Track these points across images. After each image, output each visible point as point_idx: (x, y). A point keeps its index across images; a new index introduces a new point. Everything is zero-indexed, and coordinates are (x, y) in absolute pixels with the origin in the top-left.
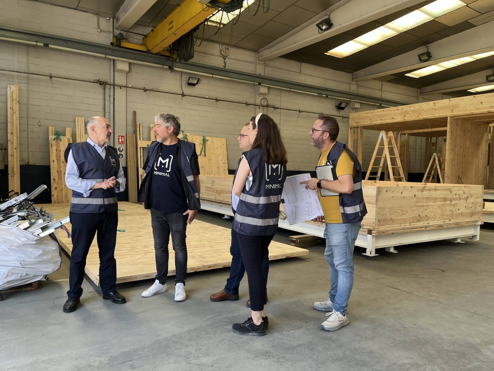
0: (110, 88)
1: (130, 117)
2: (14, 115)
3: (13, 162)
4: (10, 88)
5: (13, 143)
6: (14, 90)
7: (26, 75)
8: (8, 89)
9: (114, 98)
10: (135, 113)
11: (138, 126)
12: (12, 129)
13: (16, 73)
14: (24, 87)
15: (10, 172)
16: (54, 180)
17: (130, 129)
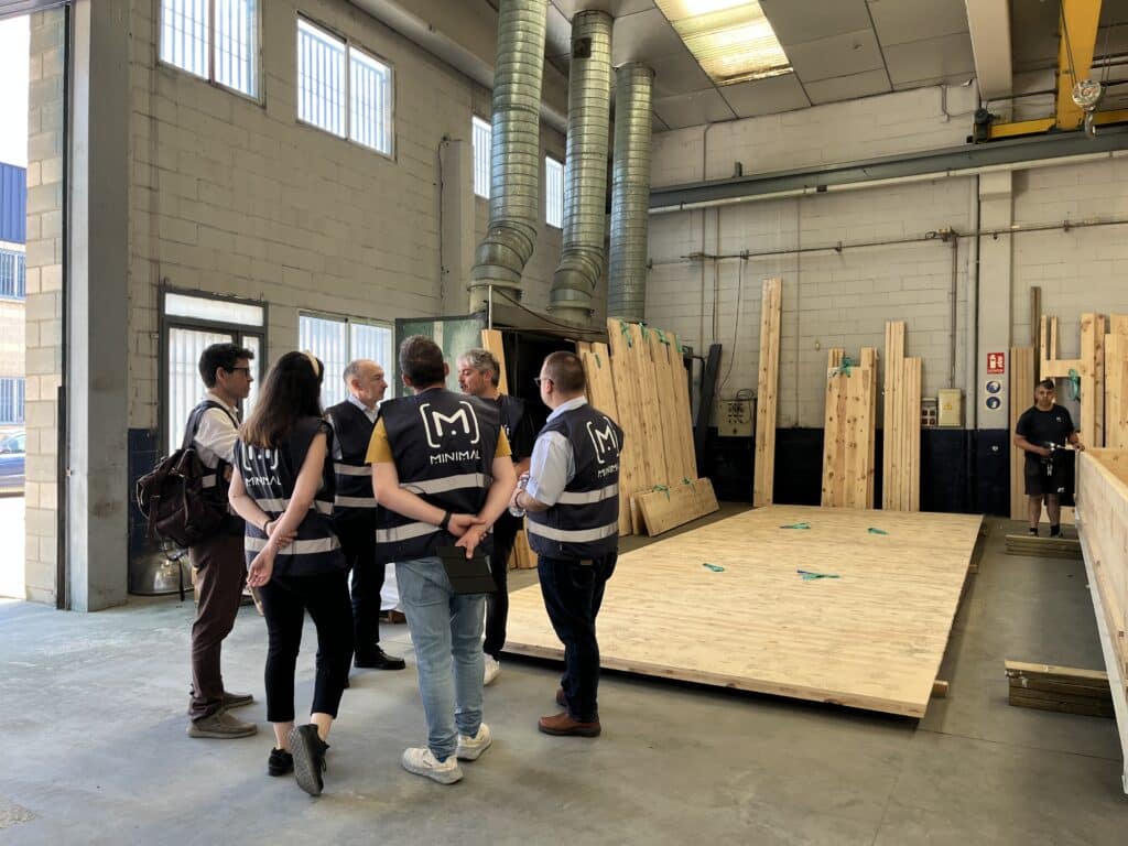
0: (969, 244)
1: (1023, 303)
2: (771, 334)
3: (765, 422)
4: (768, 285)
5: (765, 387)
6: (774, 287)
7: (796, 254)
8: (765, 287)
9: (978, 265)
10: (1036, 292)
11: (1044, 324)
12: (767, 361)
13: (778, 256)
14: (791, 279)
15: (758, 442)
16: (829, 458)
17: (1023, 333)
